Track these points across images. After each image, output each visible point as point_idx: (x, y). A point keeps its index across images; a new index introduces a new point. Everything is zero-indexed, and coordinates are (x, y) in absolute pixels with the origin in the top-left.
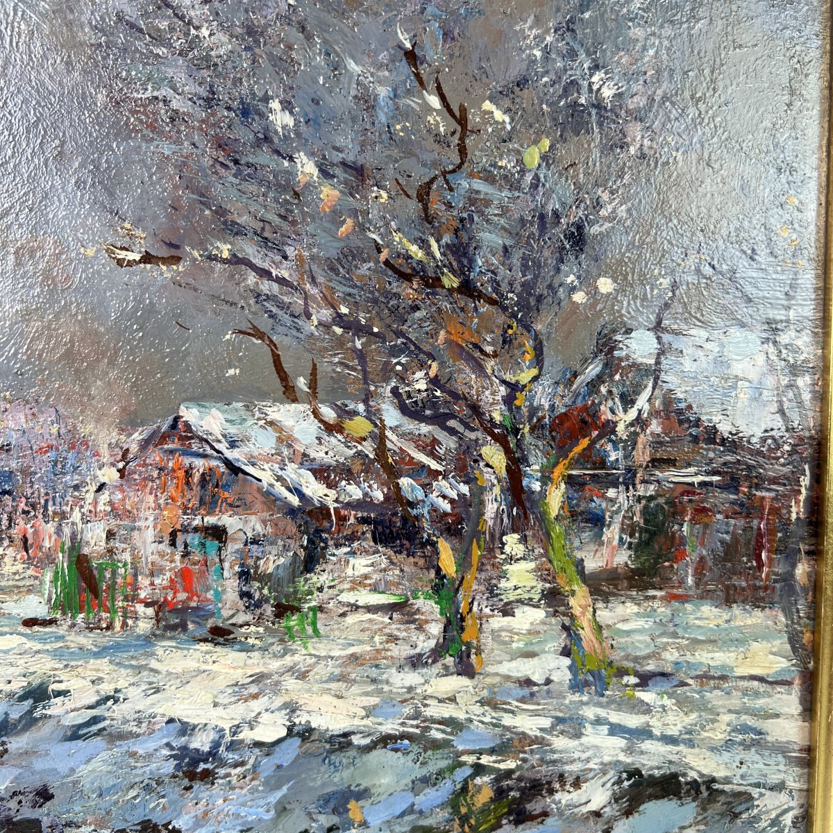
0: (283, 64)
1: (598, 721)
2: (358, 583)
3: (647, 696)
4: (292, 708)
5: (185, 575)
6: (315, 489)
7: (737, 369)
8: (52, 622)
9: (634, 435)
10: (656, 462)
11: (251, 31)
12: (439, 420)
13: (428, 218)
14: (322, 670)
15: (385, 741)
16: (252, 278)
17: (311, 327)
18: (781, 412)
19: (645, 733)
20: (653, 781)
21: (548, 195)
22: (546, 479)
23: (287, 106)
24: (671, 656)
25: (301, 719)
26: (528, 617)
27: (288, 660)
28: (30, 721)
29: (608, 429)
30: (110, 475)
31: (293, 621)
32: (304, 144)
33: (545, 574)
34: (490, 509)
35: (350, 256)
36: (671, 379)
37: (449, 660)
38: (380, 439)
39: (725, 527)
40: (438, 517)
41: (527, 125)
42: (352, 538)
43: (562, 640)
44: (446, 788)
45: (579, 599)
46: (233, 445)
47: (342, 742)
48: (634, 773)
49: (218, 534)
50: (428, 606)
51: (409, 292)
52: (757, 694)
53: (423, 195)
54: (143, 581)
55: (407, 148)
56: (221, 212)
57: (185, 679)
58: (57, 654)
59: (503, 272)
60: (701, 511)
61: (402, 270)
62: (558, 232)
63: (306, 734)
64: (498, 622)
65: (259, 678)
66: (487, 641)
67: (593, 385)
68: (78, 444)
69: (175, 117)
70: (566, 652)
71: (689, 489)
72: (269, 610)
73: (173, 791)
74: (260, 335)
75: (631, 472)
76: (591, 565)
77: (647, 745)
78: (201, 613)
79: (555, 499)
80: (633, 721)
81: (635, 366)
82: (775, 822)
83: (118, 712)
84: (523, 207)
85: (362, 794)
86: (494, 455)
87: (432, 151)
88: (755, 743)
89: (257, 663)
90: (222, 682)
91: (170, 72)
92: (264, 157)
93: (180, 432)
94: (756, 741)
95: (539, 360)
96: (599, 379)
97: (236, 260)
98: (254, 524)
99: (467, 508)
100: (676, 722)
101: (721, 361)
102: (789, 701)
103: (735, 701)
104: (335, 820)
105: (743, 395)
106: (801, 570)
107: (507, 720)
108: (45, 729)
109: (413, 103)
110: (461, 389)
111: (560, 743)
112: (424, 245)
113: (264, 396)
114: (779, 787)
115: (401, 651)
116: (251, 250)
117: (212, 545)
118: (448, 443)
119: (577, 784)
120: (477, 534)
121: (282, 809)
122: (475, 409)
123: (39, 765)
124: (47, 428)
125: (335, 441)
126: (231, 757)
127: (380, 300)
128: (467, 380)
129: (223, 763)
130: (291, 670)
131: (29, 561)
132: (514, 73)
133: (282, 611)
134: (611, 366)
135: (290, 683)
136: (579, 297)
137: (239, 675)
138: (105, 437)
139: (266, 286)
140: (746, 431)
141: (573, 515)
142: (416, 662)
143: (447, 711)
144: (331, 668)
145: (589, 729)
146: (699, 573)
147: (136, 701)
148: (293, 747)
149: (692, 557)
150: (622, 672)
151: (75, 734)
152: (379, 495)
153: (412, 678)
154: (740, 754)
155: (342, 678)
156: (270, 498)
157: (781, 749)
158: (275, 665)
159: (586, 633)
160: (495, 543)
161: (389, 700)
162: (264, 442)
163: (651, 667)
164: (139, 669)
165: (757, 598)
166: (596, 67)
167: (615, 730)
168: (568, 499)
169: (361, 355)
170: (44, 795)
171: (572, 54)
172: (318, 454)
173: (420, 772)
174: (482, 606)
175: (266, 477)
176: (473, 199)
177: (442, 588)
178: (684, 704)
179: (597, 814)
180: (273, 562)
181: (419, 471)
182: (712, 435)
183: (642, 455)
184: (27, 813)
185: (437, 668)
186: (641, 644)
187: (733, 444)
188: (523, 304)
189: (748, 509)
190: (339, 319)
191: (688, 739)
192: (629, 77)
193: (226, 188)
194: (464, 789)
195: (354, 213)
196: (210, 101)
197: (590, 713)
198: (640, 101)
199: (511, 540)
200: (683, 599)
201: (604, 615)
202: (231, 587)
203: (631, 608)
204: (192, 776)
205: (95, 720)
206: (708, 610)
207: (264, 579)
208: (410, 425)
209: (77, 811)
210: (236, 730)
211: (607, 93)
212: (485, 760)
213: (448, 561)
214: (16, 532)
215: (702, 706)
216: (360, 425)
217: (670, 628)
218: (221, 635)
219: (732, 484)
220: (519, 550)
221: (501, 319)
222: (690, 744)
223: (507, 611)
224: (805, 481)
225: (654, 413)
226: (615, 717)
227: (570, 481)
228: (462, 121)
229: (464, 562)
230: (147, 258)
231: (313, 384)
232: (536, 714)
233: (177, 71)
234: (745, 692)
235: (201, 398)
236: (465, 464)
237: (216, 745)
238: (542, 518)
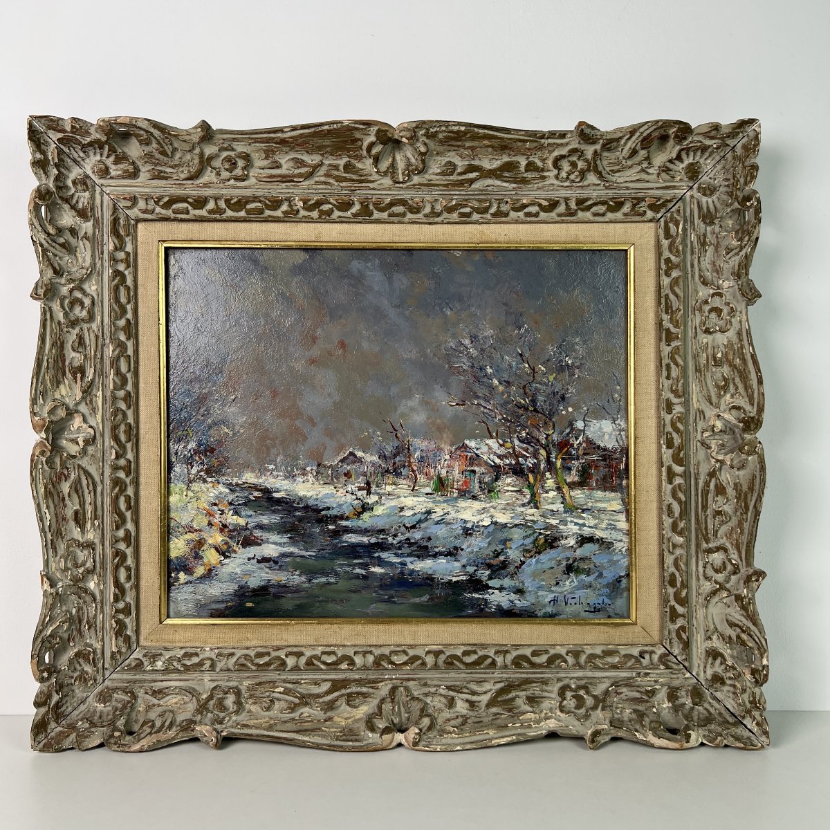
0: (490, 357)
1: (571, 522)
2: (509, 485)
3: (584, 515)
4: (492, 517)
5: (465, 482)
6: (497, 461)
7: (605, 430)
8: (431, 494)
9: (578, 448)
10: (584, 454)
11: (482, 350)
12: (529, 443)
13: (525, 393)
14: (500, 507)
15: (516, 525)
16: (482, 409)
17: (497, 420)
18: (617, 441)
19: (584, 525)
20: (586, 538)
21: (555, 387)
22: (556, 458)
23: (491, 367)
24: (590, 504)
25: (494, 520)
26: (552, 494)
27: (491, 504)
28: (426, 519)
29: (572, 445)
30: (447, 457)
31: (492, 494)
32: (495, 377)
33: (556, 483)
34: (542, 466)
35: (507, 402)
36: (588, 433)
37: (532, 505)
38: (514, 448)
39: (603, 471)
40: (529, 468)
41: (550, 371)
42: (507, 473)
43: (561, 500)
44: (532, 538)
45: (565, 489)
46: (477, 449)
47: (505, 526)
48: (581, 536)
49: (474, 472)
50: (526, 491)
51: (521, 411)
52: (614, 515)
53: (524, 387)
54: (455, 484)
55: (520, 377)
56: (475, 393)
57: (465, 509)
58: (433, 502)
59: (545, 407)
60: (596, 466)
61: (519, 406)
62: (558, 396)
63: (496, 523)
64: (545, 495)
65: (484, 509)
66: (542, 500)
67: (568, 434)
68: (439, 449)
69: (464, 370)
70: (562, 503)
71: (593, 461)
72: (486, 491)
73: (462, 538)
74: (483, 422)
75: (578, 457)
76: (568, 480)
77: (585, 528)
78: (469, 492)
79: (559, 464)
80: (581, 522)
81: (579, 429)
82: (620, 551)
83: (449, 517)
84: (549, 390)
85: (510, 540)
86: (543, 452)
87: (526, 378)
88: (614, 528)
89: (483, 505)
90: (474, 510)
91: (463, 360)
92: (485, 380)
93: (465, 447)
94: (615, 528)
95: (554, 428)
96: (569, 433)
97: (478, 404)
98: (483, 470)
99: (536, 466)
100: (592, 522)
101: (601, 428)
102: (623, 517)
103: (608, 517)
104: (503, 547)
105: (607, 437)
106: (624, 482)
107: (547, 521)
108: (430, 521)
109: (522, 366)
110: (534, 436)
111: (561, 527)
112: (524, 400)
113: (485, 437)
114: (621, 541)
115: (520, 502)
116: (482, 402)
117: (472, 474)
118: (531, 449)
119: (566, 538)
120: (539, 472)
121: (489, 544)
122: (538, 440)
123: (428, 531)
124: (433, 446)
125: (503, 448)
126: (476, 529)
127: (513, 413)
128: (536, 433)
129: (474, 531)
130: (492, 507)
131: (427, 479)
132: (547, 358)
133: (490, 491)
134: (572, 429)
135: (492, 510)
136: (564, 412)
137: (479, 508)
138: (446, 448)
139: (486, 411)
140: (608, 446)
141: (564, 467)
142: (523, 505)
143: (532, 518)
144: (502, 506)
145: (569, 524)
146: (596, 483)
147: (453, 514)
148: (492, 527)
149: (594, 478)
150: (577, 509)
151: (438, 523)
152: (514, 462)
153: (522, 509)
154: (609, 531)
155: (505, 509)
156: (486, 463)
157: (621, 530)
158: (488, 505)
159: (568, 498)
160: (543, 475)
161: (517, 515)
162: (485, 449)
163: (585, 507)
164: (454, 506)
165: (613, 490)
166: (566, 356)
167: (576, 524)
168: (562, 464)
169: (509, 427)
170: (430, 539)
171: (561, 353)
172: (498, 452)
173: (525, 534)
174: (540, 491)
175: (485, 458)
176: (536, 389)
177: (530, 486)
178: (594, 517)
179: (572, 547)
180: (487, 479)
181: (524, 456)
182: (599, 447)
183: (581, 452)
184: (425, 544)
185: (529, 507)
186: (582, 501)
187: (605, 449)
188: (549, 414)
189: (609, 466)
190: (503, 418)
191: (595, 527)
192: (574, 358)
193: (477, 388)
194: (537, 539)
195: (507, 393)
196: (472, 367)
197: (569, 519)
198: (578, 364)
199: (548, 474)
200: (593, 489)
201: (572, 493)
202: (477, 485)
203: (579, 492)
204: (467, 534)
205: (443, 519)
206: (599, 492)
207: (485, 483)
208: (522, 445)
209: (437, 544)
210: (478, 522)
211: (570, 362)
212: (542, 531)
213: (531, 479)
214: (424, 471)
215: (599, 518)
216: (509, 445)
217: (589, 497)
218: (474, 498)
219: (605, 460)
220: (550, 476)
221: (544, 418)
222: (596, 528)
223: (547, 492)
224: (624, 459)
225: (583, 442)
226: (576, 521)
227: (562, 459)
228: (534, 370)
229: (535, 480)
230: (457, 404)
231: (497, 435)
232: (555, 519)
233: (464, 360)
234: (610, 515)
235: (470, 438)
236: (535, 455)
237: (473, 526)
238: (556, 468)
